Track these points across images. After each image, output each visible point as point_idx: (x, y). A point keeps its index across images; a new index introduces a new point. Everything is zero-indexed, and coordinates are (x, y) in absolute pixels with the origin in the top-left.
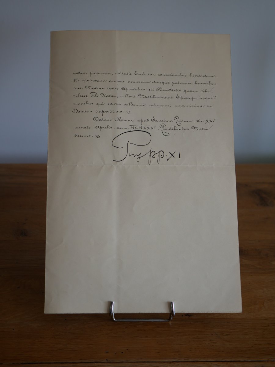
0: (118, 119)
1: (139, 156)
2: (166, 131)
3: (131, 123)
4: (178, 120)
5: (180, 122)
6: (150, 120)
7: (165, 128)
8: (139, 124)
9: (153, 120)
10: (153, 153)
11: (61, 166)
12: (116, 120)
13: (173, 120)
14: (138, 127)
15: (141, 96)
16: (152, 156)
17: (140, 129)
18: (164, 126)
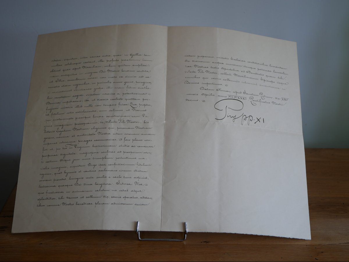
0: (219, 89)
1: (234, 118)
2: (254, 102)
3: (228, 93)
4: (263, 95)
5: (264, 97)
6: (242, 93)
7: (253, 100)
8: (235, 94)
9: (244, 93)
10: (245, 117)
11: (175, 121)
12: (217, 90)
13: (259, 95)
14: (234, 97)
15: (235, 75)
16: (244, 118)
17: (235, 99)
18: (253, 98)
